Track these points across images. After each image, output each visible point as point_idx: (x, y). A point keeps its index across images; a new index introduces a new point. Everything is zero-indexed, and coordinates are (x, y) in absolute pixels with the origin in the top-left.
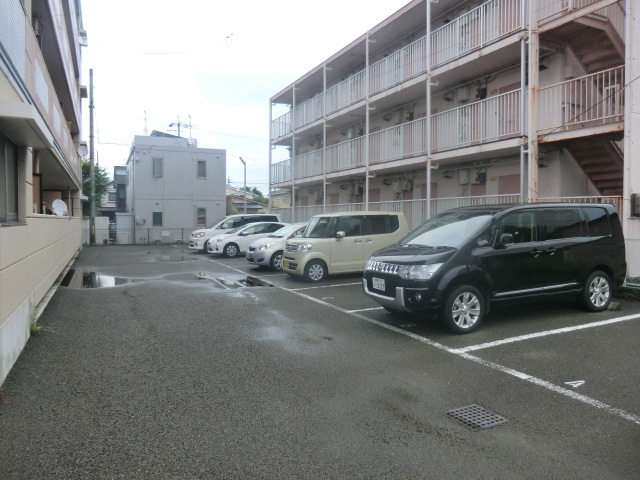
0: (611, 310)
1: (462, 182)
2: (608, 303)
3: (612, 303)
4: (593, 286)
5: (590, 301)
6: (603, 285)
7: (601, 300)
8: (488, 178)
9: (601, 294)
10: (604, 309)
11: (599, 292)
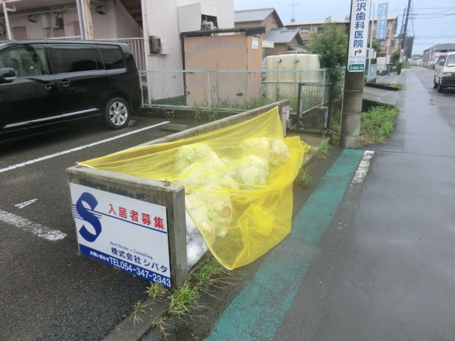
0: (130, 126)
1: (45, 26)
2: (127, 122)
3: (131, 121)
4: (113, 109)
5: (111, 122)
6: (122, 108)
7: (121, 120)
8: (65, 23)
9: (121, 116)
10: (125, 126)
11: (118, 113)
